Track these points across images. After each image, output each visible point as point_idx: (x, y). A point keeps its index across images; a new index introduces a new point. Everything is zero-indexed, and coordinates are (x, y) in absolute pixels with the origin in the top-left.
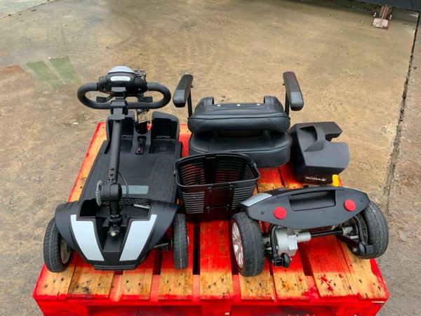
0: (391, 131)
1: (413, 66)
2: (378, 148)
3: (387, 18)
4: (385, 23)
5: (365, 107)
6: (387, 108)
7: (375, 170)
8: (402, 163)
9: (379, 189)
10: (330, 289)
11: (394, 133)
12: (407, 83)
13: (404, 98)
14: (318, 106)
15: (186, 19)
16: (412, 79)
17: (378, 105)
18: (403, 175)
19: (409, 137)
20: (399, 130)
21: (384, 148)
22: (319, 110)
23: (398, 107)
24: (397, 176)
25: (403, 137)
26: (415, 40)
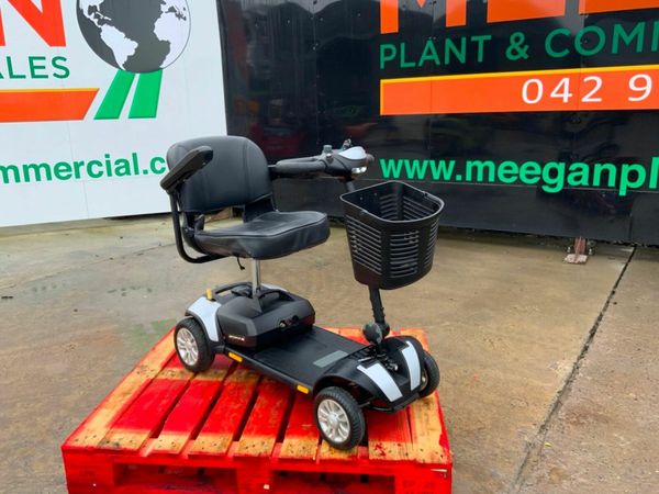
0: (565, 368)
1: (612, 301)
2: (541, 384)
3: (586, 253)
4: (583, 258)
5: (532, 343)
6: (563, 344)
7: (532, 407)
8: (572, 401)
9: (533, 427)
10: (383, 454)
11: (569, 369)
12: (600, 319)
13: (592, 335)
14: (468, 341)
15: (319, 259)
16: (607, 314)
17: (552, 341)
18: (570, 412)
19: (590, 374)
20: (576, 368)
21: (550, 385)
22: (468, 345)
23: (581, 343)
24: (562, 414)
25: (581, 374)
26: (622, 275)
